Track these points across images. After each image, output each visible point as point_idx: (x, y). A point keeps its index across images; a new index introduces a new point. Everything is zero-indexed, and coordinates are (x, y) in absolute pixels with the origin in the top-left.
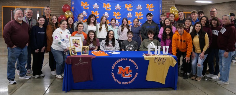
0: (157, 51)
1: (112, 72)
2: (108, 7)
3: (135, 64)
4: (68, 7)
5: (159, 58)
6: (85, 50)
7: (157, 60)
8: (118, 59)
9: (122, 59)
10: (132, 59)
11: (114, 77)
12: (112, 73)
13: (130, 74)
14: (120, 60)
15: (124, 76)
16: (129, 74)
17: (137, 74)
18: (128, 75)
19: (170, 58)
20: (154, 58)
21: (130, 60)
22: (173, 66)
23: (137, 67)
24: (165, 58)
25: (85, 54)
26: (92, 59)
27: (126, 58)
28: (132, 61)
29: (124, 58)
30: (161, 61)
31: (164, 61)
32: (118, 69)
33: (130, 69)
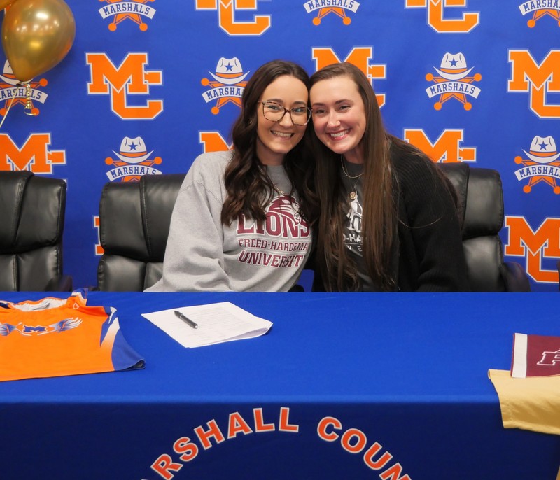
3: (395, 477)
27: (285, 411)
28: (354, 441)
29: (258, 412)
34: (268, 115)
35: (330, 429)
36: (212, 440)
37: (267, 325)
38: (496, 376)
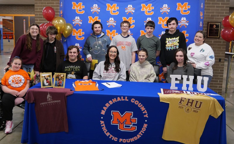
0: (188, 86)
1: (102, 120)
2: (115, 9)
3: (143, 109)
4: (50, 11)
5: (189, 100)
6: (59, 80)
7: (184, 103)
8: (111, 97)
9: (119, 99)
10: (136, 98)
11: (104, 129)
12: (102, 122)
13: (133, 125)
14: (115, 100)
15: (122, 128)
16: (131, 126)
17: (145, 126)
18: (129, 126)
19: (209, 101)
20: (179, 99)
21: (132, 100)
22: (216, 117)
23: (145, 114)
24: (199, 100)
25: (60, 85)
26: (67, 96)
27: (126, 97)
28: (137, 103)
29: (122, 97)
30: (192, 106)
31: (198, 106)
32: (112, 115)
33: (132, 116)
34: (110, 53)
35: (133, 100)
36: (115, 101)
37: (121, 85)
38: (159, 94)
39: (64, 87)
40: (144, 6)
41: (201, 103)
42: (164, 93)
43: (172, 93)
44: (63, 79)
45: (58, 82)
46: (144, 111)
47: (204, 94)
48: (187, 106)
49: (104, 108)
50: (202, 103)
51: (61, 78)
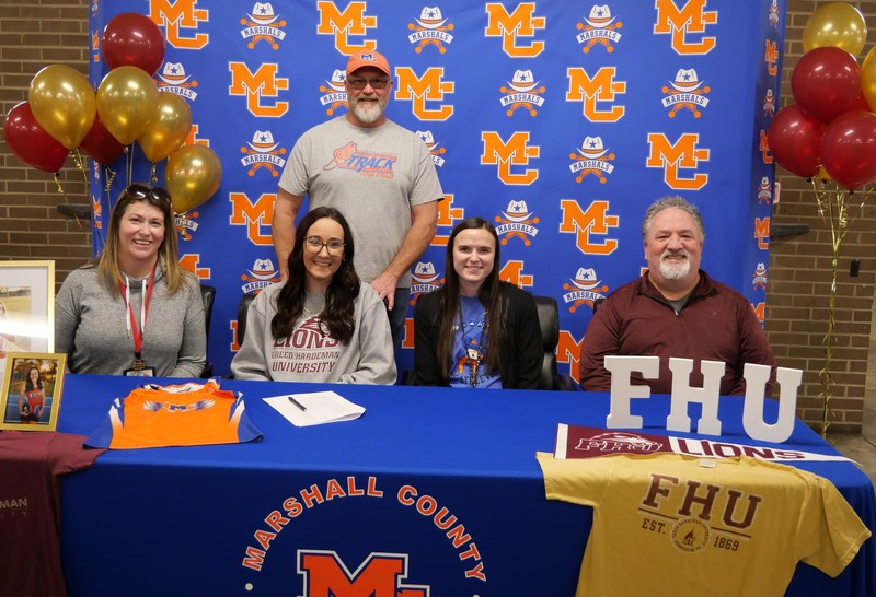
0: (695, 410)
2: (357, 27)
3: (459, 536)
6: (30, 388)
7: (669, 505)
8: (293, 482)
9: (334, 489)
10: (425, 484)
14: (312, 496)
19: (797, 493)
20: (640, 485)
21: (406, 495)
22: (833, 571)
23: (471, 563)
24: (747, 488)
26: (60, 476)
27: (372, 480)
28: (427, 505)
29: (351, 479)
30: (708, 519)
31: (738, 516)
32: (299, 572)
33: (406, 576)
34: (310, 248)
35: (408, 495)
36: (314, 500)
38: (543, 458)
39: (52, 426)
40: (498, 15)
41: (754, 500)
42: (572, 453)
43: (610, 451)
44: (52, 382)
45: (23, 397)
46: (465, 548)
47: (768, 455)
48: (683, 518)
49: (260, 536)
50: (759, 500)
51: (41, 377)
